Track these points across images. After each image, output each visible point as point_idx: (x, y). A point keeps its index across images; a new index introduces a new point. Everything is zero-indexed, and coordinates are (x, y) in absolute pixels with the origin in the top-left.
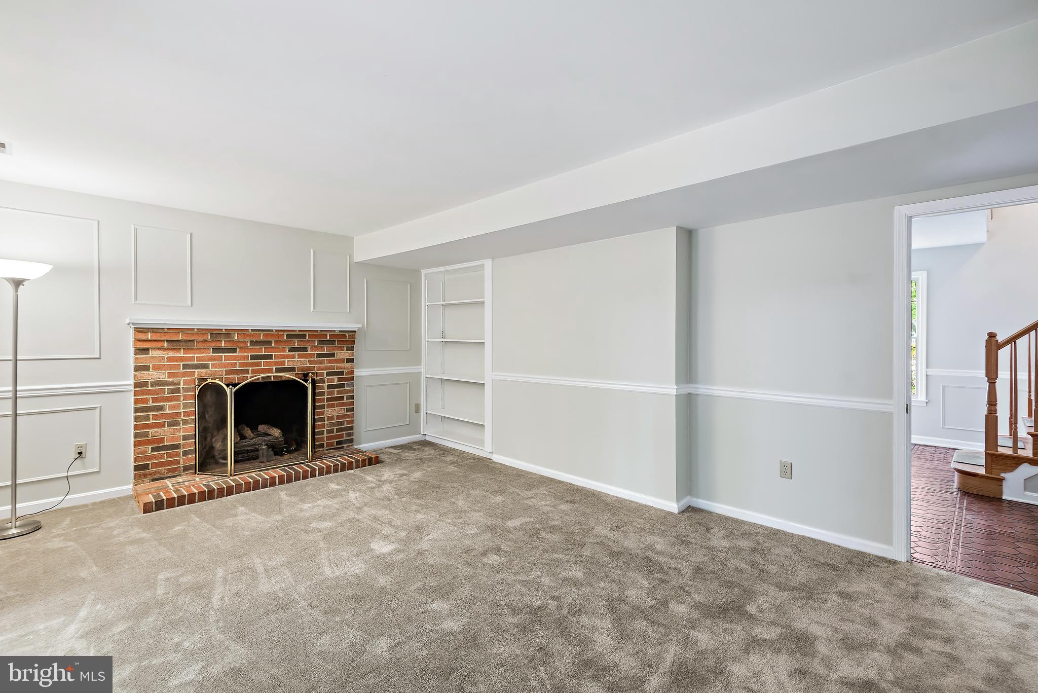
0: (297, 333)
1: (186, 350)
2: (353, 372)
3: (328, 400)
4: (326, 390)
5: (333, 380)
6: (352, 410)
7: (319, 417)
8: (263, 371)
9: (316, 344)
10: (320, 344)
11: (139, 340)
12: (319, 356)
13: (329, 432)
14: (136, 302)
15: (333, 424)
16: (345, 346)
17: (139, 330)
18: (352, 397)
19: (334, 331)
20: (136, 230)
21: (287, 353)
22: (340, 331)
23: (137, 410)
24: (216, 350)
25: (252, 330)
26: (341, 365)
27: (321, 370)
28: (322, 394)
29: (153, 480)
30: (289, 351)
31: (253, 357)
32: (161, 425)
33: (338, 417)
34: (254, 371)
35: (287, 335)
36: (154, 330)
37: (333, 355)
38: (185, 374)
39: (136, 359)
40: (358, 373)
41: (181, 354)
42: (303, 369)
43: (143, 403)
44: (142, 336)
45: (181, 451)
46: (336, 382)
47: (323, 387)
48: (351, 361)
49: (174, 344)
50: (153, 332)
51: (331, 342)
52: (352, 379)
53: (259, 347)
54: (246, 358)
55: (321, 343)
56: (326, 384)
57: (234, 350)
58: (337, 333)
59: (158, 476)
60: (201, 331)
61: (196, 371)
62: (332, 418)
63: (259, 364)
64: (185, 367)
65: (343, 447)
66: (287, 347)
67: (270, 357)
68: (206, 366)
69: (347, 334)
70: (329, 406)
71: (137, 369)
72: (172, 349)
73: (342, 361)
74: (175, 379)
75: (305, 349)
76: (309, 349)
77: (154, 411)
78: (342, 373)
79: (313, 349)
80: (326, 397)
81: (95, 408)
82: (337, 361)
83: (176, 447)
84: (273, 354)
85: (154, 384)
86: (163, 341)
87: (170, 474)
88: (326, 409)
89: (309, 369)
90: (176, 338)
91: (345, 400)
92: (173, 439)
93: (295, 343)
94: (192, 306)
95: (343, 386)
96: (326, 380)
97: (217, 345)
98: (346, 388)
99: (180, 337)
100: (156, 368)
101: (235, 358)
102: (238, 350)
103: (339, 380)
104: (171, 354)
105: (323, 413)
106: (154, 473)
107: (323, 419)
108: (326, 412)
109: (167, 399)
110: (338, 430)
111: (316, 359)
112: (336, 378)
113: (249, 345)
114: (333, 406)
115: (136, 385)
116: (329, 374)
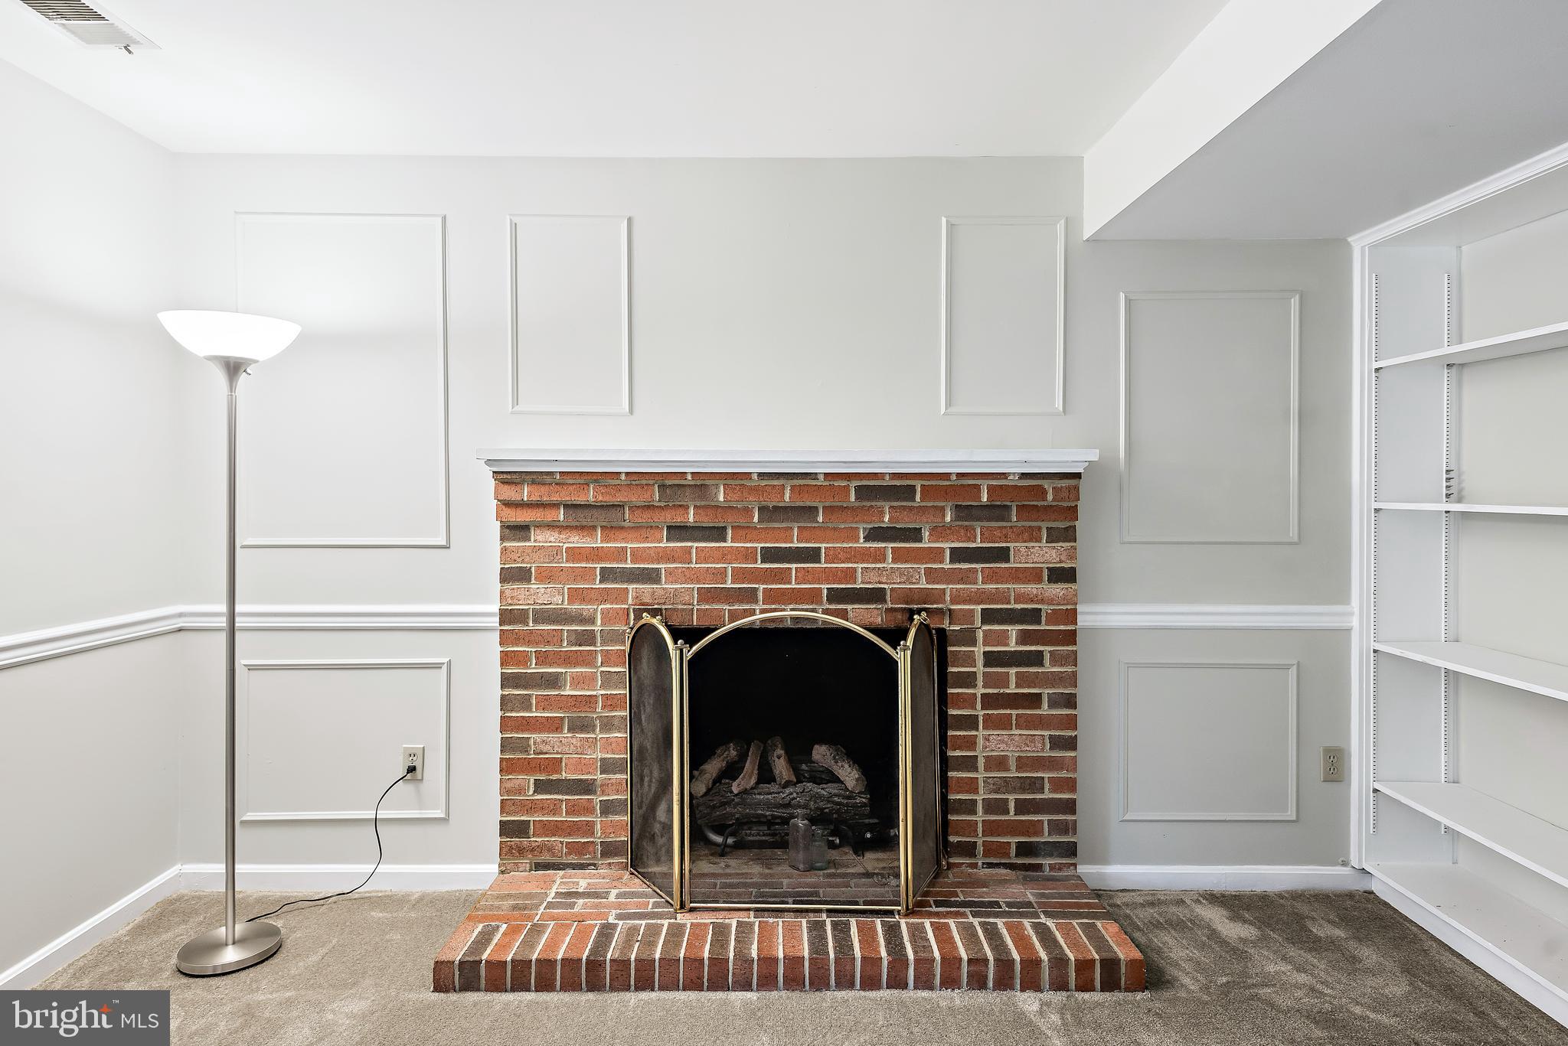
0: (887, 482)
1: (610, 530)
2: (1071, 616)
3: (988, 701)
4: (980, 668)
5: (1003, 638)
6: (1071, 744)
7: (958, 753)
8: (797, 597)
9: (948, 519)
10: (957, 518)
11: (507, 504)
12: (958, 555)
13: (991, 807)
14: (516, 408)
15: (1006, 785)
16: (1044, 525)
17: (506, 478)
18: (1070, 701)
19: (1004, 475)
20: (514, 227)
21: (861, 543)
22: (1024, 476)
23: (507, 681)
24: (678, 531)
25: (760, 474)
26: (1031, 588)
27: (964, 602)
28: (969, 680)
29: (538, 866)
30: (867, 539)
31: (769, 555)
32: (555, 726)
33: (1022, 763)
34: (772, 597)
35: (858, 489)
36: (536, 478)
37: (1003, 555)
38: (605, 596)
39: (504, 550)
40: (1089, 617)
41: (597, 541)
42: (908, 596)
43: (518, 664)
44: (510, 493)
45: (597, 799)
46: (1013, 646)
47: (970, 659)
48: (1064, 575)
49: (582, 518)
50: (533, 482)
51: (996, 511)
52: (1071, 637)
53: (784, 525)
54: (748, 555)
55: (964, 512)
56: (979, 650)
57: (718, 534)
58: (1013, 481)
59: (546, 858)
60: (637, 479)
61: (631, 587)
62: (1000, 763)
63: (782, 576)
64: (607, 575)
65: (1038, 867)
66: (861, 526)
67: (813, 555)
68: (652, 577)
69: (1047, 484)
70: (991, 723)
71: (509, 576)
72: (576, 527)
73: (1034, 575)
74: (587, 608)
75: (915, 535)
76: (926, 534)
77: (539, 686)
78: (1034, 616)
79: (939, 532)
80: (980, 690)
81: (437, 666)
82: (1019, 575)
83: (586, 787)
84: (823, 545)
85: (542, 616)
86: (555, 506)
87: (573, 859)
88: (981, 733)
89: (927, 596)
90: (580, 499)
91: (1045, 710)
92: (580, 765)
93: (882, 513)
94: (631, 411)
95: (1037, 659)
96: (980, 635)
97: (679, 520)
98: (1048, 668)
99: (591, 495)
100: (547, 576)
101: (724, 556)
102: (730, 532)
103: (1025, 637)
104: (576, 541)
105: (971, 743)
106: (541, 848)
107: (970, 763)
108: (980, 742)
109: (568, 660)
110: (1022, 807)
111: (947, 565)
112: (1013, 630)
113: (756, 519)
114: (1004, 723)
115: (506, 616)
116: (988, 616)
